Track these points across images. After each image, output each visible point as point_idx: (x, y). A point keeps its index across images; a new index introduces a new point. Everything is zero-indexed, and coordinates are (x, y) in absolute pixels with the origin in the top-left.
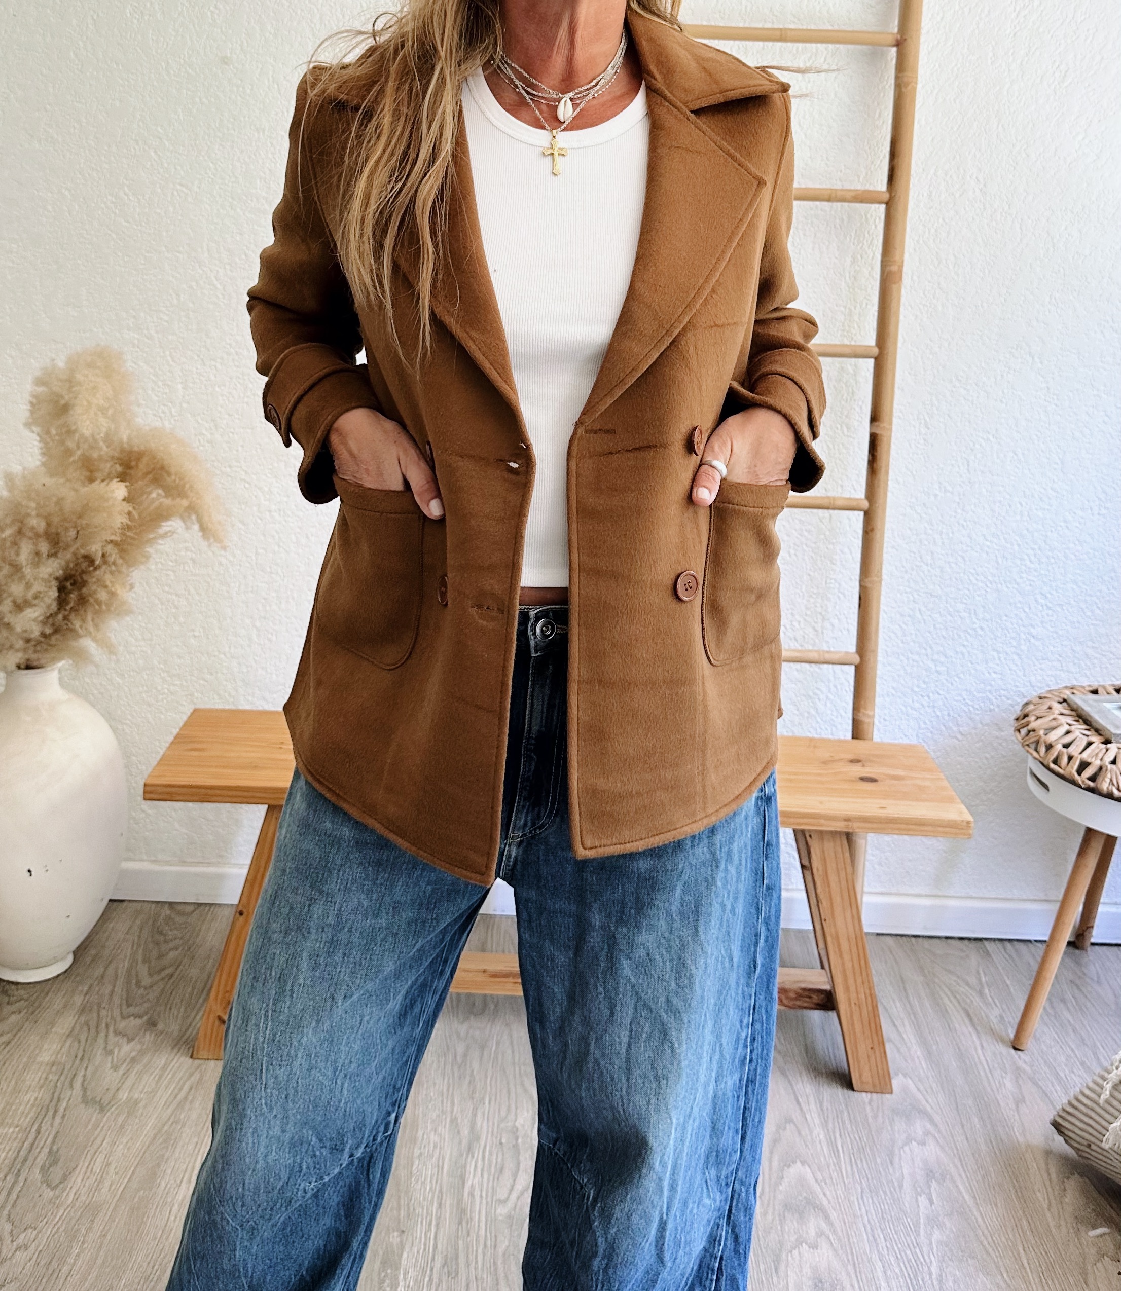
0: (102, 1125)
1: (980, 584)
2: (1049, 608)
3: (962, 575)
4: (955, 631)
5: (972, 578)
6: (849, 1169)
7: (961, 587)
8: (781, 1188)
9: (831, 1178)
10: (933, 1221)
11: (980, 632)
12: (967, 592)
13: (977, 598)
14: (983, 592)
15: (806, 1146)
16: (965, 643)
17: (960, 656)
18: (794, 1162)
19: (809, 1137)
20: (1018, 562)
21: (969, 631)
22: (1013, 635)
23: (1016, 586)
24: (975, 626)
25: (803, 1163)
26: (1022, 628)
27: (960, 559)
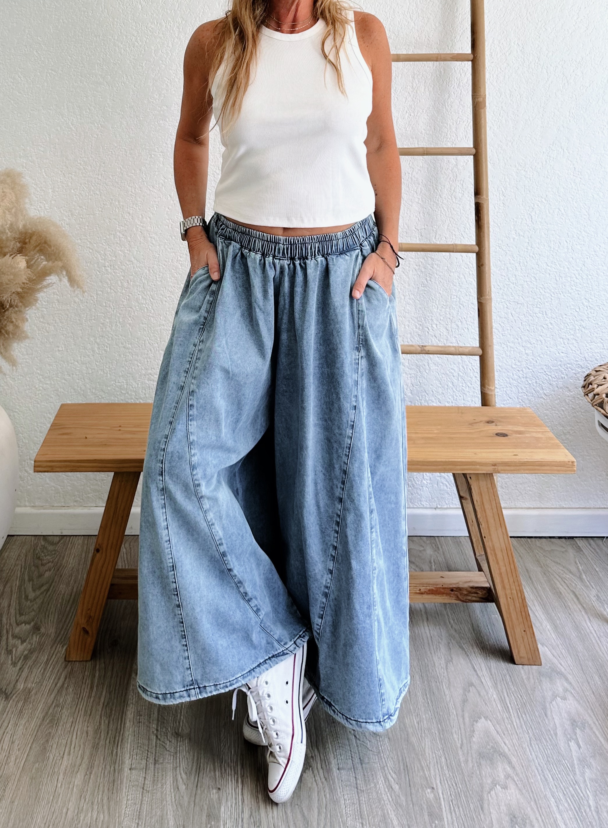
0: (7, 710)
1: (547, 295)
2: (591, 308)
3: (535, 289)
4: (535, 326)
5: (541, 291)
6: (518, 721)
7: (535, 297)
8: (474, 740)
9: (508, 731)
10: (583, 761)
11: (552, 327)
12: (540, 300)
13: (546, 304)
14: (550, 300)
15: (486, 704)
16: (542, 334)
17: (540, 342)
18: (480, 718)
19: (486, 697)
20: (569, 279)
21: (544, 326)
22: (571, 327)
23: (569, 295)
24: (547, 322)
25: (486, 718)
26: (576, 322)
27: (532, 278)
